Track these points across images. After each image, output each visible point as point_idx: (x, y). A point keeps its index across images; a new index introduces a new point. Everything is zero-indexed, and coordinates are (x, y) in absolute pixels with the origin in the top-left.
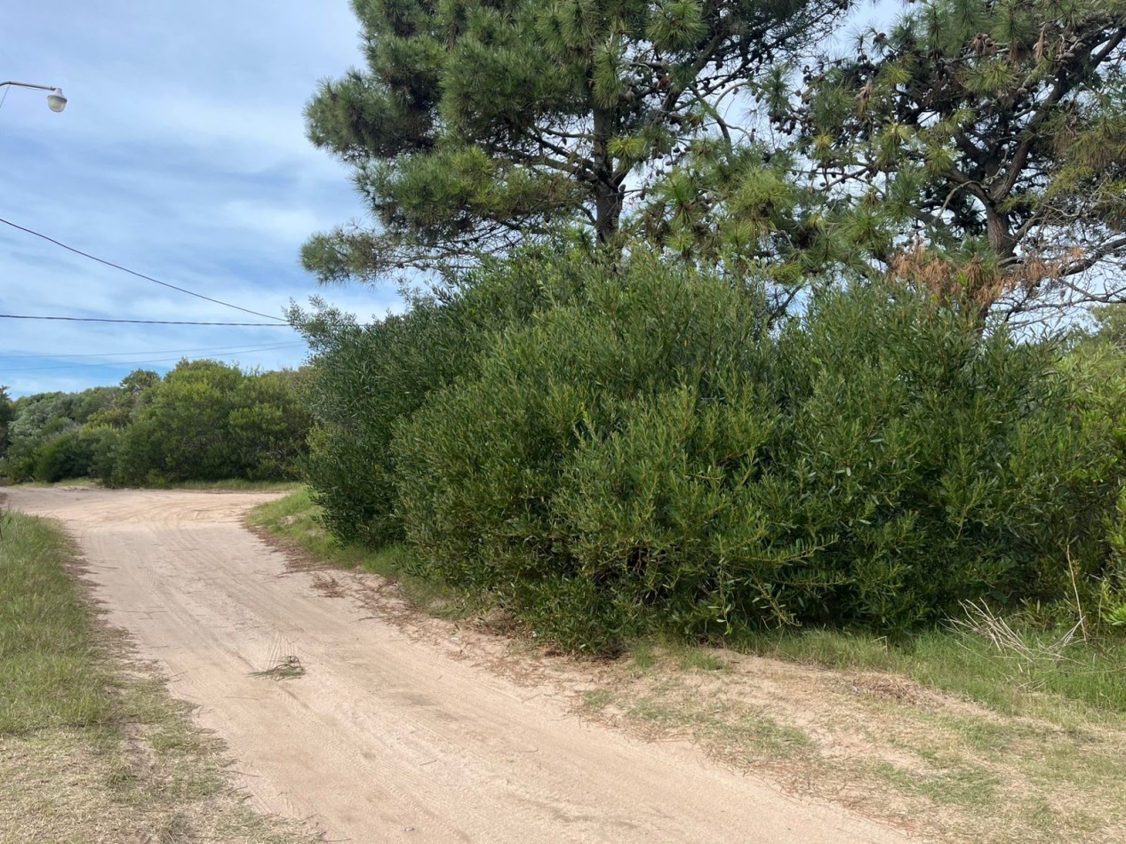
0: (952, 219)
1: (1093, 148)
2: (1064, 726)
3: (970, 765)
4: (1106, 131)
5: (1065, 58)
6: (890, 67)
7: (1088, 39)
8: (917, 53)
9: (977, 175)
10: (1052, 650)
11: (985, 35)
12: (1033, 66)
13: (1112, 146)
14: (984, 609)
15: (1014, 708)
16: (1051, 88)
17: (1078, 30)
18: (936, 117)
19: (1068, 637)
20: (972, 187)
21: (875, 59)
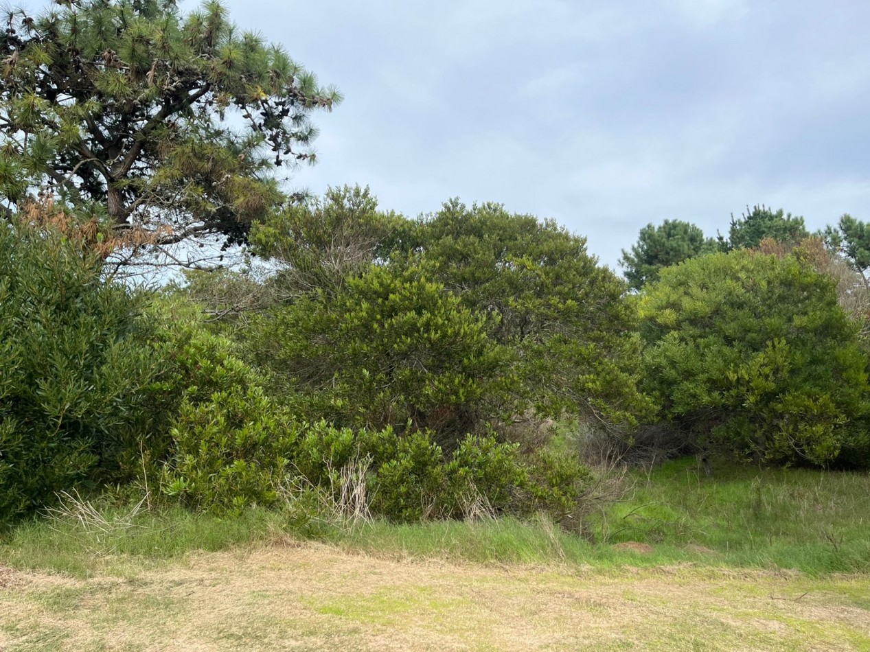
0: (81, 184)
1: (183, 159)
2: (126, 578)
3: (46, 628)
4: (193, 150)
5: (169, 90)
6: (35, 48)
7: (187, 82)
8: (59, 45)
9: (103, 156)
10: (123, 521)
11: (113, 52)
12: (146, 86)
13: (196, 161)
14: (76, 497)
15: (89, 572)
16: (160, 108)
17: (180, 74)
18: (73, 101)
19: (136, 509)
20: (97, 164)
21: (24, 37)
